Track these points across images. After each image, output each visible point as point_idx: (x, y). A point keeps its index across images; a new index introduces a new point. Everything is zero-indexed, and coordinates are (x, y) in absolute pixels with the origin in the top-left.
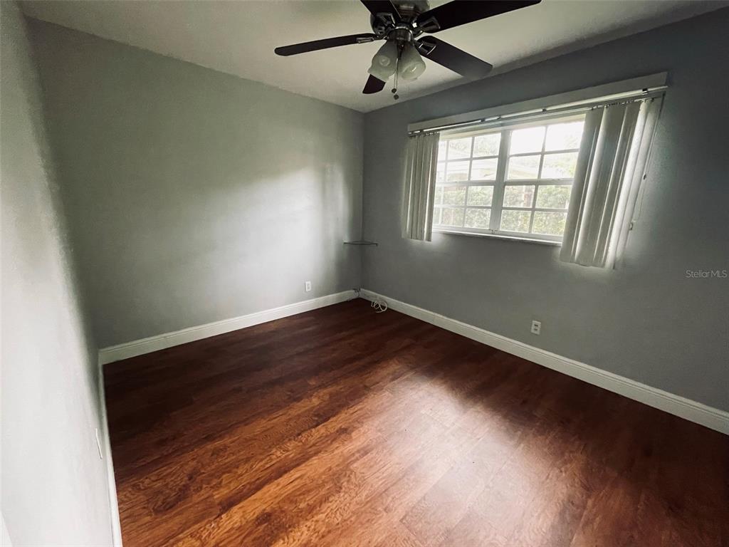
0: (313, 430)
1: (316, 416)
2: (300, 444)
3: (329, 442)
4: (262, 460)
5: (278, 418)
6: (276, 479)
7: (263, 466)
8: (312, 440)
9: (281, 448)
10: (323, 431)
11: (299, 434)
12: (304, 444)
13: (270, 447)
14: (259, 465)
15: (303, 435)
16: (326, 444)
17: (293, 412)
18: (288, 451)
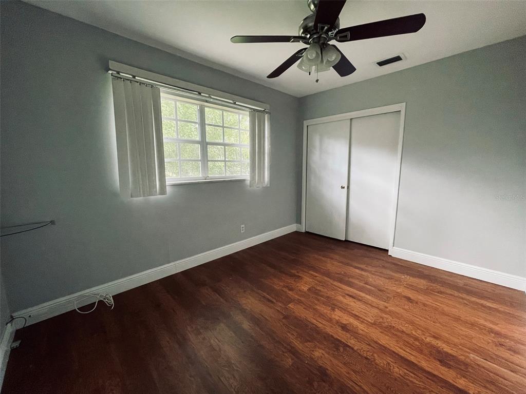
0: (355, 348)
1: (338, 349)
2: (375, 355)
3: (360, 336)
4: (412, 382)
5: (360, 384)
6: (417, 365)
7: (415, 378)
8: (365, 347)
9: (390, 369)
10: (353, 341)
11: (366, 358)
12: (374, 352)
13: (396, 379)
14: (417, 382)
15: (365, 355)
16: (364, 337)
17: (344, 370)
18: (389, 364)
